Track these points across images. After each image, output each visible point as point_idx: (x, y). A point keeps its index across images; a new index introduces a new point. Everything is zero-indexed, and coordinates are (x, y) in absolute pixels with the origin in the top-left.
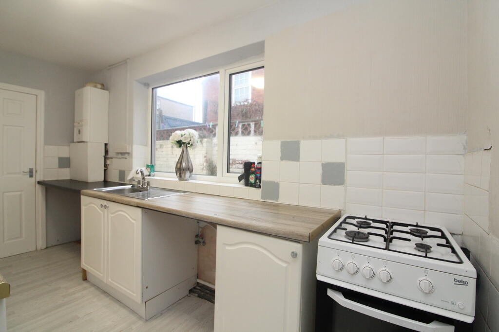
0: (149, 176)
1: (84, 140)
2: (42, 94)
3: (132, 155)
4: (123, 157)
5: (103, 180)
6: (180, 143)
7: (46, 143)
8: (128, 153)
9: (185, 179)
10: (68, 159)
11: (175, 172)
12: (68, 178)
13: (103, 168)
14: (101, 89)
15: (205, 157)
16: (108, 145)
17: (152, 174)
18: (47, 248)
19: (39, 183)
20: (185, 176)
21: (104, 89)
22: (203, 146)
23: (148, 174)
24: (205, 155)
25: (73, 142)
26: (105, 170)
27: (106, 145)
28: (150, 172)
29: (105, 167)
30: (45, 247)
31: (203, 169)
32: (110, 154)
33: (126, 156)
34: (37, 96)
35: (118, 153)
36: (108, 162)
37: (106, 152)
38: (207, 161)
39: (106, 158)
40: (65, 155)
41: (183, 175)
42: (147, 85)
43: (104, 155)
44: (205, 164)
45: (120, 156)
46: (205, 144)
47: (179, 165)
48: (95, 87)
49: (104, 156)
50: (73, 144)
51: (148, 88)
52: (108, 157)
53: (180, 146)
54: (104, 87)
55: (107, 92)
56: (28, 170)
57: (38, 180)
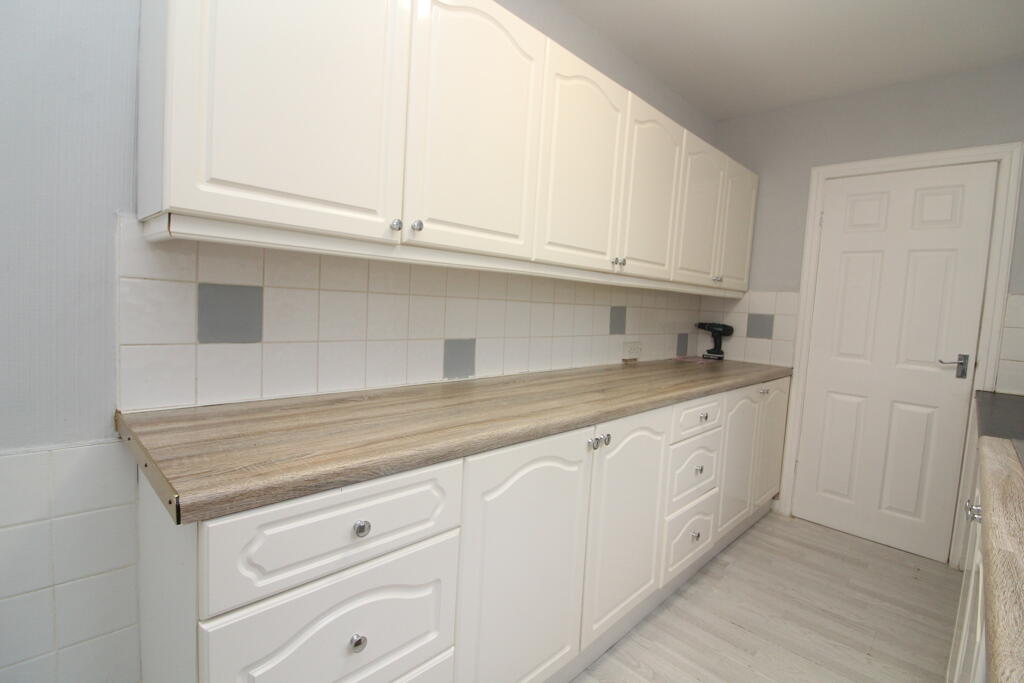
19: (979, 394)
34: (999, 161)
56: (956, 359)
57: (978, 386)
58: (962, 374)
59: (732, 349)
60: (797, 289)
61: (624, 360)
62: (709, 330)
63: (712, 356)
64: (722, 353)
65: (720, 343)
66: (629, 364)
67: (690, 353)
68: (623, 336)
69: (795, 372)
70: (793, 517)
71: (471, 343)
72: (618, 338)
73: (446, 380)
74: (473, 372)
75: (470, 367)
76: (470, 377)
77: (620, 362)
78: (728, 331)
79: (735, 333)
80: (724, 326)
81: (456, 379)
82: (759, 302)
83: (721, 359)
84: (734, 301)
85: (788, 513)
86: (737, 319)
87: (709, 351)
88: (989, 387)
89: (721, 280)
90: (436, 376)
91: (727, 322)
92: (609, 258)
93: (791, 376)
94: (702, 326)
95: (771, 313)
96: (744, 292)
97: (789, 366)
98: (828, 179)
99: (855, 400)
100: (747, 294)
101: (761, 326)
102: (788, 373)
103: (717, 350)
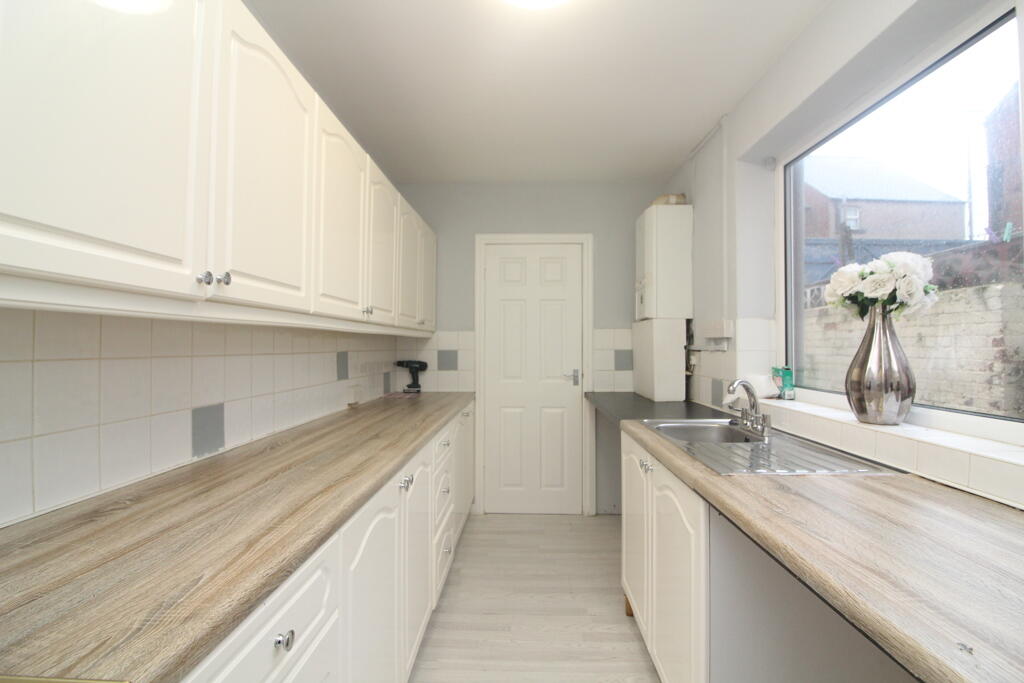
0: (780, 397)
1: (647, 316)
2: (588, 239)
3: (735, 344)
4: (718, 348)
5: (683, 398)
6: (861, 304)
7: (596, 325)
8: (728, 339)
9: (879, 420)
10: (630, 353)
11: (843, 390)
12: (630, 389)
13: (683, 373)
14: (677, 203)
15: (997, 342)
16: (694, 322)
17: (788, 392)
18: (597, 514)
19: (587, 395)
20: (879, 411)
21: (685, 203)
22: (987, 309)
23: (777, 392)
24: (999, 337)
25: (635, 321)
26: (688, 378)
27: (689, 322)
28: (782, 389)
29: (687, 369)
30: (594, 513)
31: (990, 382)
32: (698, 343)
33: (725, 345)
34: (582, 244)
35: (710, 339)
36: (694, 360)
37: (690, 337)
38: (1004, 357)
39: (689, 352)
40: (625, 345)
41: (871, 406)
42: (770, 162)
43: (685, 344)
44: (998, 366)
45: (713, 346)
46: (995, 303)
47: (856, 372)
48: (667, 203)
49: (685, 347)
50: (635, 325)
51: (774, 170)
52: (693, 347)
53: (863, 313)
54: (684, 199)
55: (690, 207)
56: (571, 373)
57: (585, 390)
58: (576, 383)
59: (428, 382)
60: (472, 328)
61: (349, 405)
62: (407, 367)
63: (412, 390)
64: (419, 386)
65: (417, 377)
66: (354, 408)
67: (392, 391)
68: (346, 381)
69: (477, 395)
70: (486, 514)
71: (218, 409)
72: (344, 382)
73: (196, 459)
74: (222, 444)
75: (218, 436)
76: (221, 450)
77: (345, 407)
78: (423, 366)
79: (429, 367)
80: (420, 363)
81: (207, 456)
82: (445, 340)
83: (419, 392)
84: (426, 340)
85: (482, 512)
86: (428, 356)
87: (409, 386)
88: (590, 390)
89: (423, 323)
90: (183, 456)
91: (422, 357)
92: (360, 307)
93: (475, 399)
94: (400, 364)
95: (454, 348)
96: (433, 332)
97: (472, 390)
98: (487, 244)
99: (518, 410)
100: (435, 334)
101: (448, 360)
102: (472, 396)
103: (415, 384)
